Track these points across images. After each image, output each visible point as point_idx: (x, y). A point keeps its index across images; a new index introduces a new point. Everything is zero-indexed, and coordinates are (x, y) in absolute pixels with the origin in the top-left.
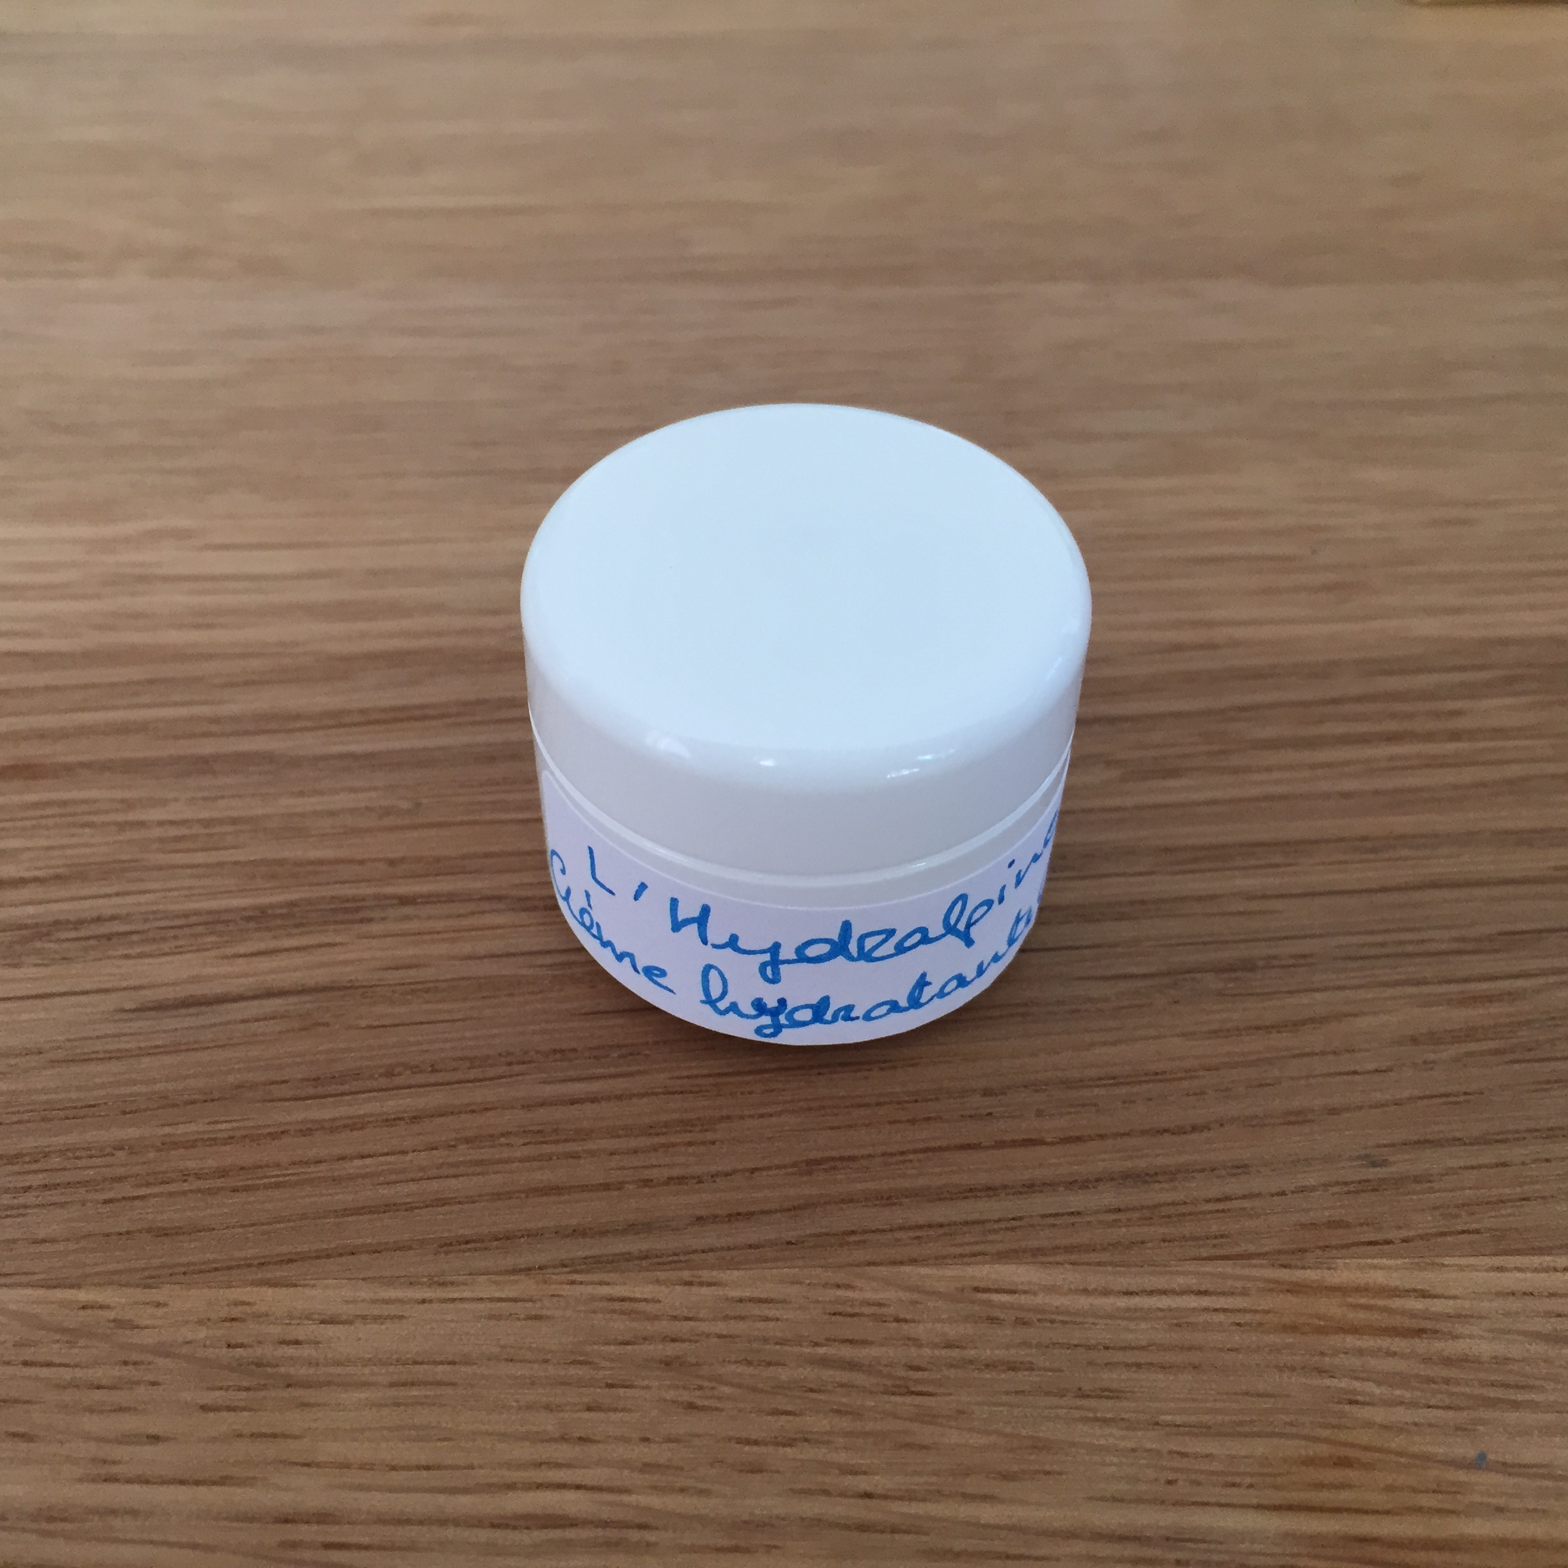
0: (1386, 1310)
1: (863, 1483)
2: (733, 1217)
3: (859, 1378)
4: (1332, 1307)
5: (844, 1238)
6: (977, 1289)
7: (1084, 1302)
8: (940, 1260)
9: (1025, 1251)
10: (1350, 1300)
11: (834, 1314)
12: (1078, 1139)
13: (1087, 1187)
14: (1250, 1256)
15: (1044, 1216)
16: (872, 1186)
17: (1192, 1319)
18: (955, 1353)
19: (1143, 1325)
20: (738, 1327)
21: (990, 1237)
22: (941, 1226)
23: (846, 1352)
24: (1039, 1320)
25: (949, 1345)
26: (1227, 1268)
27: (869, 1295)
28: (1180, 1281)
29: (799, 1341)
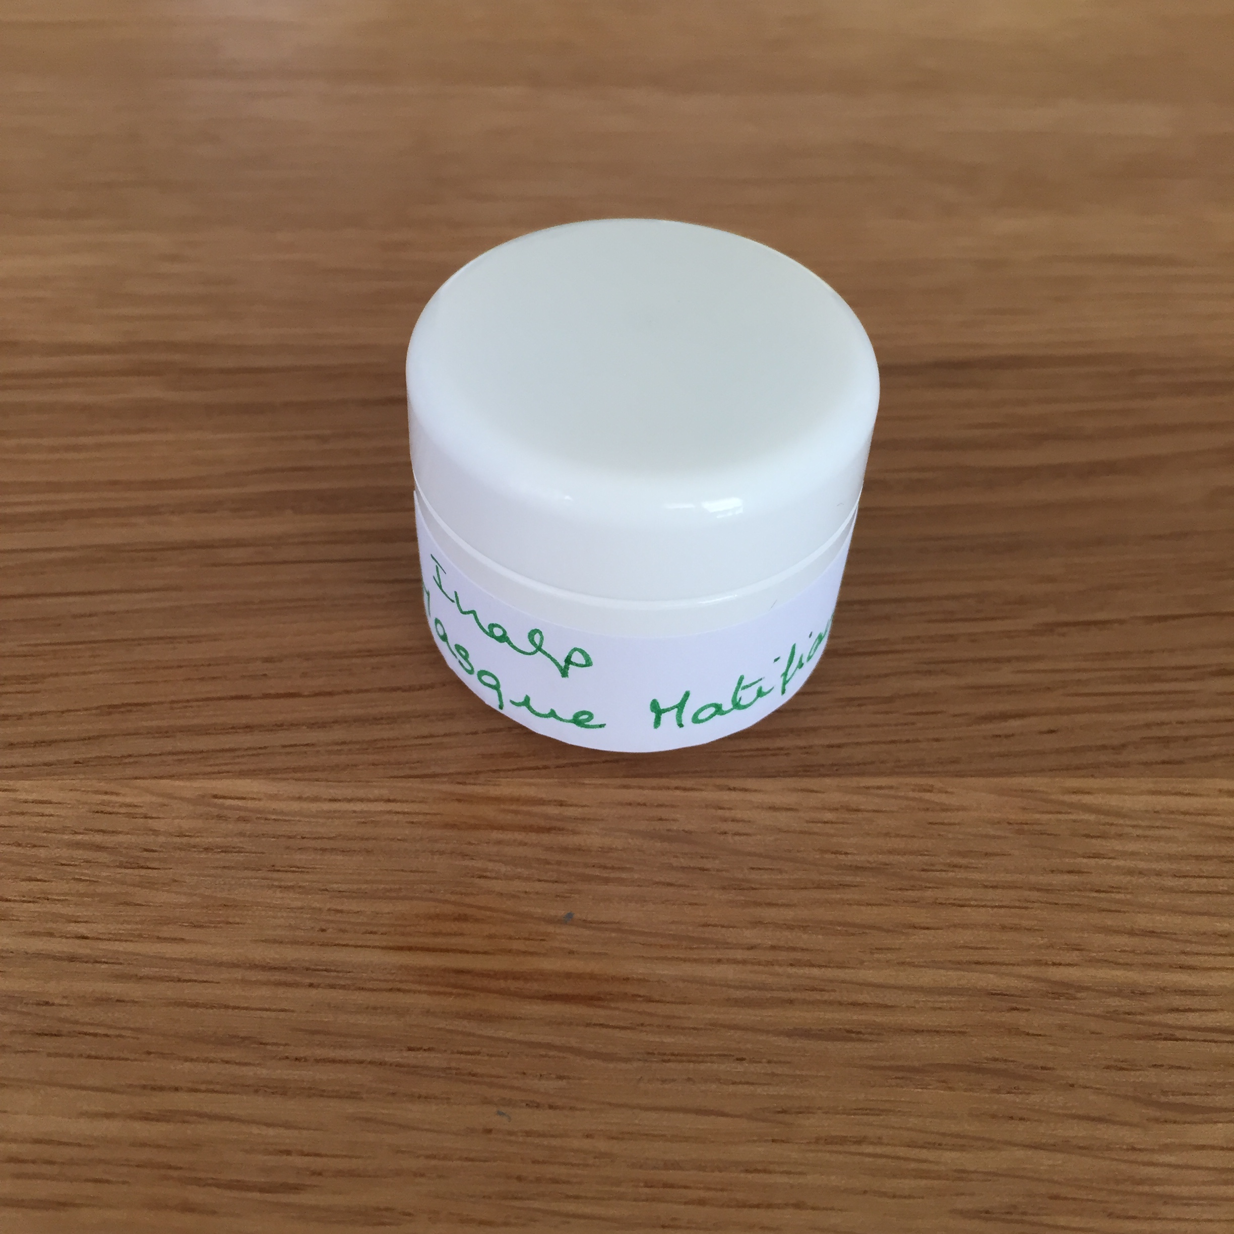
0: (529, 813)
1: (82, 929)
2: (37, 744)
3: (103, 857)
4: (489, 812)
5: (121, 760)
6: (215, 797)
7: (295, 806)
8: (192, 776)
9: (261, 770)
10: (502, 806)
11: (97, 812)
12: (330, 694)
13: (325, 727)
14: (434, 776)
15: (284, 746)
16: (155, 723)
17: (377, 819)
18: (184, 840)
19: (337, 822)
20: (18, 820)
21: (237, 760)
22: (202, 752)
23: (98, 838)
24: (258, 818)
25: (181, 835)
26: (415, 784)
27: (128, 800)
28: (376, 792)
29: (64, 830)
